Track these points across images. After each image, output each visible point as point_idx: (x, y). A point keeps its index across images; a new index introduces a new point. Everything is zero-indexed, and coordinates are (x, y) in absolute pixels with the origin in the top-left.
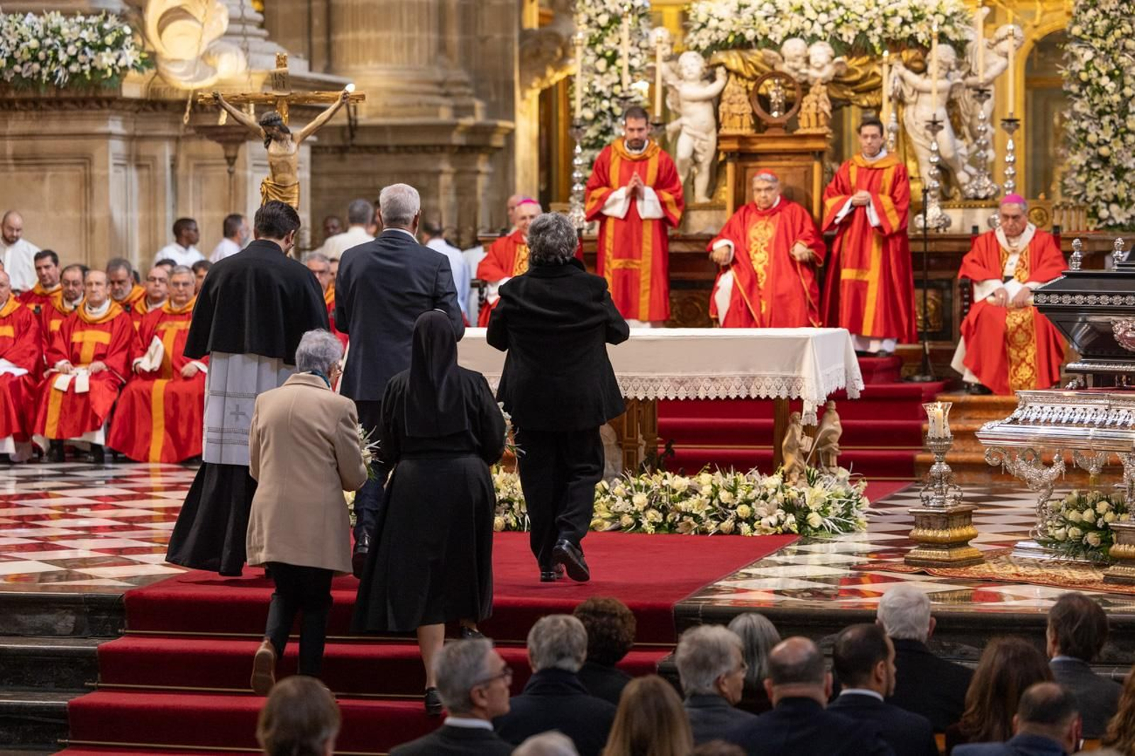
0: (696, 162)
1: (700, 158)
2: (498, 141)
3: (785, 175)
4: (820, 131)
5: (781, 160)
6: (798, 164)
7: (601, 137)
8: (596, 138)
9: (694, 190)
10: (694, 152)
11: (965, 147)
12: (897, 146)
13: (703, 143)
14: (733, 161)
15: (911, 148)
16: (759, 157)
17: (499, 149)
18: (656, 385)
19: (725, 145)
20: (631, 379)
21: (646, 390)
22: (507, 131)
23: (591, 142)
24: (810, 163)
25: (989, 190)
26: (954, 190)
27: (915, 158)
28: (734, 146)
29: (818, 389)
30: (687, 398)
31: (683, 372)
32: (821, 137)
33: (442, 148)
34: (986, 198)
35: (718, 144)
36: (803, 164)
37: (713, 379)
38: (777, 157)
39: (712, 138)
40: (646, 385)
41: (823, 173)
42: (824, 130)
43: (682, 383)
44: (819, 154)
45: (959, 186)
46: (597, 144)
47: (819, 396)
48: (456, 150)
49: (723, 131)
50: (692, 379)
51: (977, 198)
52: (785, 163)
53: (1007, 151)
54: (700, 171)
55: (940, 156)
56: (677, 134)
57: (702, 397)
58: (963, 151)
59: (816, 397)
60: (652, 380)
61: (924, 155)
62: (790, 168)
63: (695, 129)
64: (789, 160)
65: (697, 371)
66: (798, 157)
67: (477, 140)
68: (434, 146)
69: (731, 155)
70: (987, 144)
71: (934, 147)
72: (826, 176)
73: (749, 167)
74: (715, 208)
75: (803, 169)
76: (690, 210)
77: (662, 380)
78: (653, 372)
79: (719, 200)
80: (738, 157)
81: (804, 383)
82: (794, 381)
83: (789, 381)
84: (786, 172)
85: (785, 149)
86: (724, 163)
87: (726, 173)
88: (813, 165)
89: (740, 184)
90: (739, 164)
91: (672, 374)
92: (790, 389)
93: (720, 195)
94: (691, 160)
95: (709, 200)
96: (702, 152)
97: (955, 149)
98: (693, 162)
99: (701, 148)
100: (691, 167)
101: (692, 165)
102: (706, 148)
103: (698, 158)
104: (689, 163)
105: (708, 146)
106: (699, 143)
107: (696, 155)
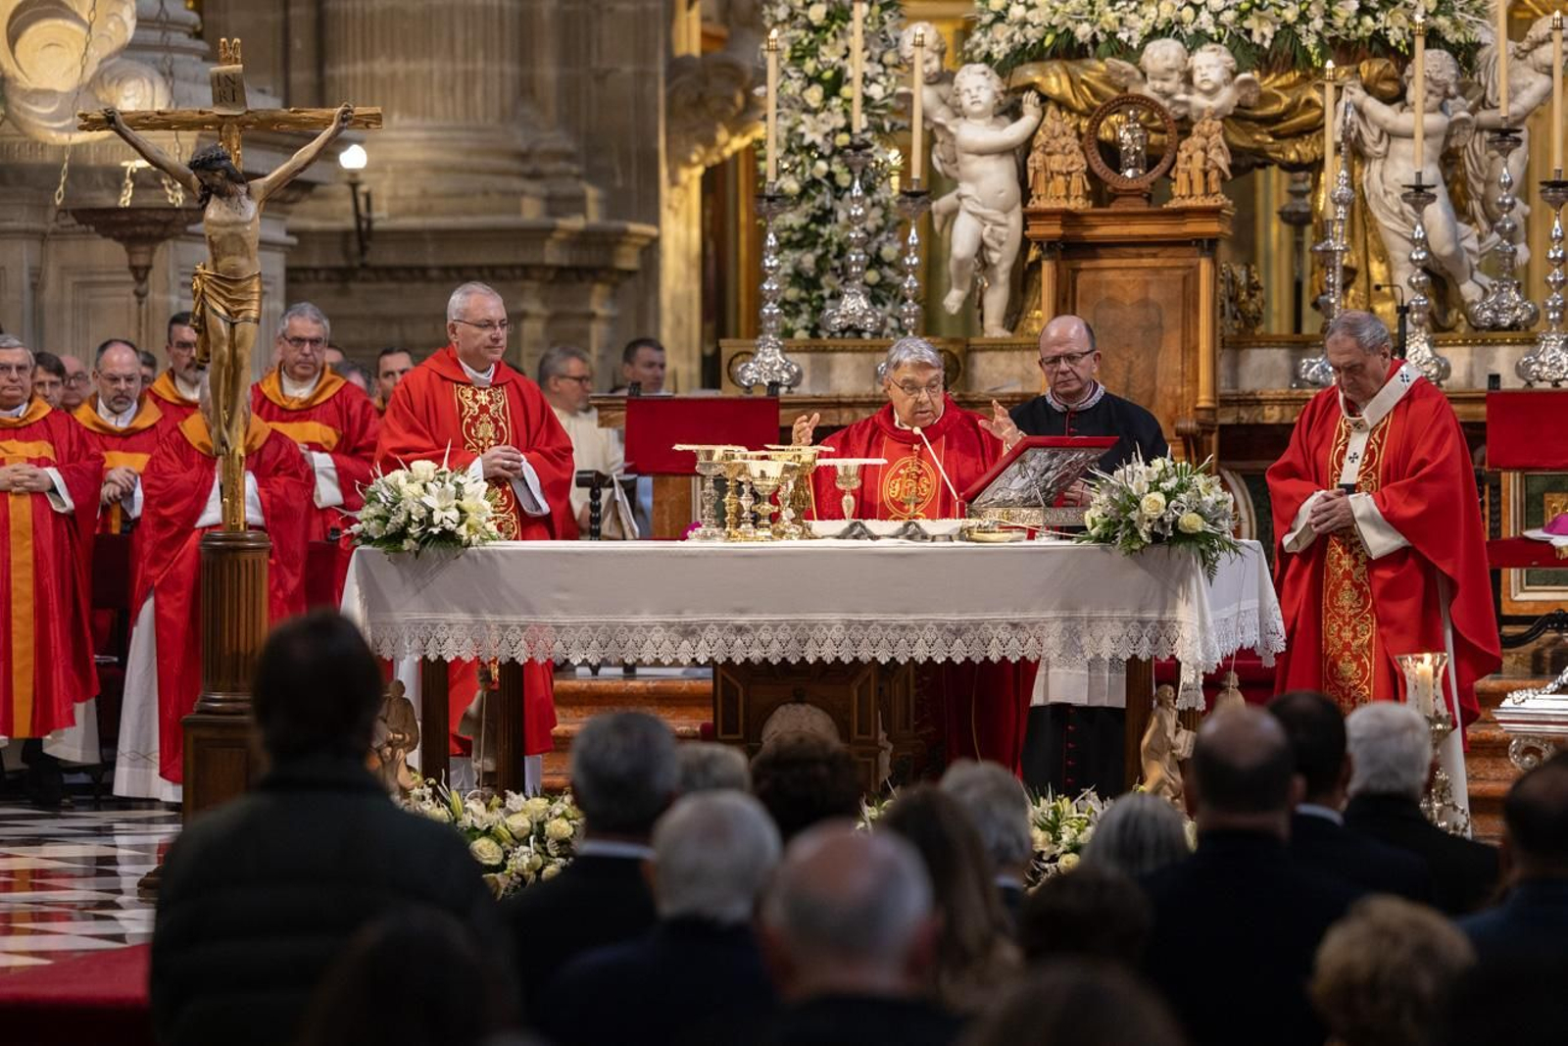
0: (986, 267)
1: (995, 257)
2: (628, 260)
3: (1147, 283)
4: (1210, 202)
5: (1140, 256)
6: (1171, 262)
7: (813, 226)
8: (804, 228)
9: (982, 318)
10: (983, 246)
11: (1475, 237)
12: (1352, 236)
13: (999, 229)
14: (1051, 258)
15: (1377, 237)
16: (1101, 251)
17: (630, 273)
18: (912, 636)
19: (1038, 230)
20: (867, 625)
21: (894, 645)
22: (645, 242)
23: (796, 237)
24: (1193, 261)
25: (1518, 312)
26: (1454, 314)
27: (1384, 257)
28: (1054, 230)
29: (1205, 643)
30: (968, 659)
31: (961, 612)
32: (1213, 213)
33: (526, 271)
34: (1514, 326)
35: (1025, 227)
36: (1180, 263)
37: (1015, 626)
38: (1133, 251)
39: (1015, 220)
40: (893, 636)
41: (1216, 281)
42: (1219, 200)
43: (958, 632)
44: (1208, 245)
45: (1464, 306)
46: (804, 239)
47: (1208, 655)
48: (551, 275)
49: (1035, 204)
50: (977, 625)
51: (1495, 327)
52: (1146, 262)
53: (1552, 240)
54: (992, 280)
55: (1430, 252)
56: (952, 215)
57: (995, 657)
58: (1471, 243)
59: (1200, 657)
60: (903, 628)
61: (1400, 250)
62: (1156, 270)
63: (984, 206)
64: (1155, 256)
65: (986, 610)
66: (1171, 251)
67: (590, 257)
68: (511, 267)
69: (1049, 246)
70: (1514, 228)
71: (1419, 233)
72: (1222, 288)
73: (1081, 270)
74: (1020, 347)
75: (1180, 272)
76: (975, 350)
77: (921, 627)
78: (906, 612)
79: (1029, 334)
80: (1063, 251)
81: (1181, 632)
82: (1163, 628)
83: (1154, 628)
84: (1148, 278)
85: (1146, 236)
86: (1037, 264)
87: (1040, 285)
88: (1199, 264)
89: (1065, 301)
90: (1063, 265)
91: (940, 617)
92: (1155, 641)
93: (1030, 325)
94: (976, 261)
95: (1008, 334)
96: (996, 246)
97: (1457, 239)
98: (979, 265)
99: (994, 239)
100: (976, 274)
101: (979, 270)
102: (1004, 239)
103: (989, 258)
104: (972, 267)
105: (1008, 235)
106: (992, 230)
107: (985, 252)
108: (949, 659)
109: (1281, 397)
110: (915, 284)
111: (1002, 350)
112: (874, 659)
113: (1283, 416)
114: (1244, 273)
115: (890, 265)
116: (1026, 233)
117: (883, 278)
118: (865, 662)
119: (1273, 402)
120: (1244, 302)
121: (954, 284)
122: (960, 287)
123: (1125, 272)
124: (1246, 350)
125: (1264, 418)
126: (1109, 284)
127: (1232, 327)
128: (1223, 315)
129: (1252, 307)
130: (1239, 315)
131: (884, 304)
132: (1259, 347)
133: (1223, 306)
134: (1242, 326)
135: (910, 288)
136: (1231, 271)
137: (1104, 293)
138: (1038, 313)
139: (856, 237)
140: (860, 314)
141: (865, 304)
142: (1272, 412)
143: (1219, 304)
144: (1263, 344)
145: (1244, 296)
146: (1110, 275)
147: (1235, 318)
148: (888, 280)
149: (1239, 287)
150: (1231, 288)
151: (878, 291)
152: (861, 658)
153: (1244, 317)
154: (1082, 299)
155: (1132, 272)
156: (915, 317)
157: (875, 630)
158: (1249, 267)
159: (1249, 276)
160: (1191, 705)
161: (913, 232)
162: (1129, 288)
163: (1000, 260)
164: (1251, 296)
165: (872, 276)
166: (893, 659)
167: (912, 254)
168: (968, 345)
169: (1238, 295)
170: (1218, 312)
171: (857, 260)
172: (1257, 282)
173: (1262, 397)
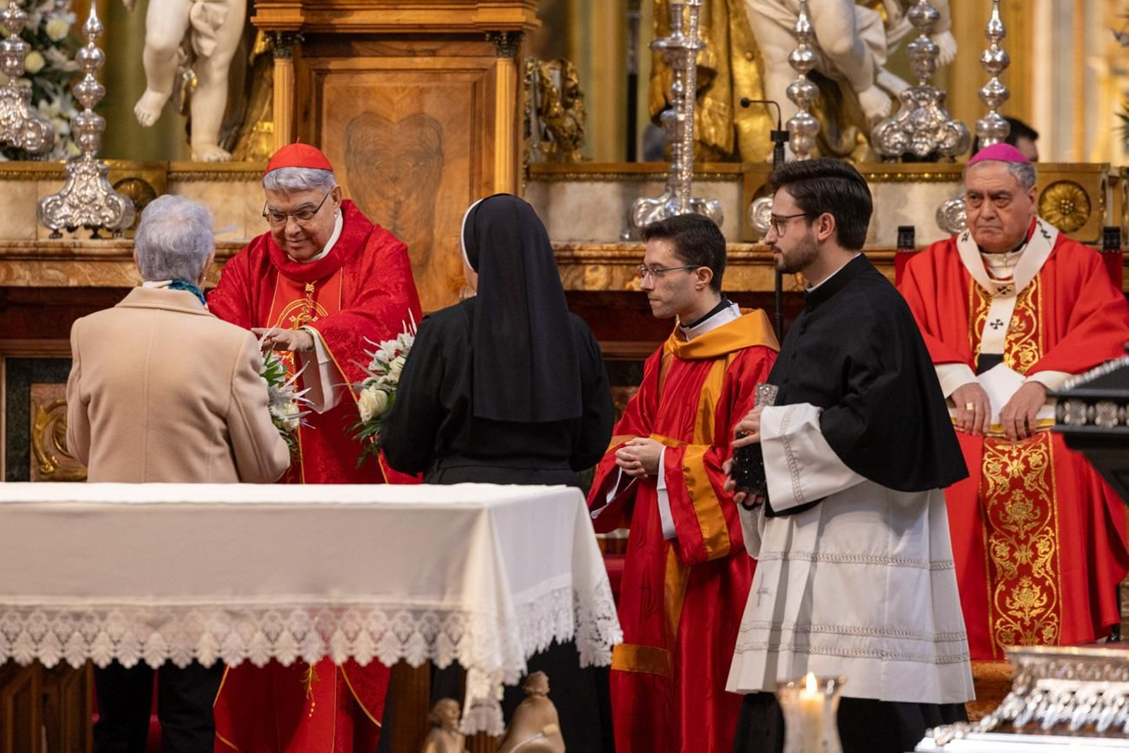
0: (194, 58)
1: (207, 46)
3: (422, 91)
5: (412, 54)
6: (455, 63)
9: (189, 129)
10: (190, 31)
11: (881, 26)
12: (709, 23)
14: (289, 56)
15: (744, 25)
16: (357, 46)
18: (89, 628)
19: (268, 15)
20: (26, 612)
21: (63, 641)
24: (487, 62)
25: (941, 135)
26: (851, 134)
27: (754, 53)
29: (505, 640)
31: (160, 594)
34: (933, 156)
36: (468, 63)
37: (235, 614)
38: (403, 46)
40: (63, 628)
41: (518, 88)
43: (155, 622)
44: (508, 40)
45: (865, 125)
47: (507, 658)
50: (182, 613)
51: (909, 156)
52: (421, 62)
53: (989, 36)
54: (204, 79)
55: (817, 48)
57: (206, 659)
58: (876, 35)
59: (498, 662)
60: (77, 616)
61: (776, 45)
62: (434, 73)
64: (433, 53)
65: (195, 592)
66: (455, 47)
69: (284, 39)
71: (803, 24)
72: (527, 95)
73: (329, 71)
74: (242, 176)
75: (467, 77)
76: (178, 180)
77: (103, 616)
78: (82, 594)
79: (254, 156)
80: (303, 44)
81: (467, 626)
82: (442, 620)
83: (430, 620)
84: (424, 85)
85: (421, 26)
86: (266, 60)
87: (272, 85)
88: (495, 65)
89: (306, 114)
90: (303, 64)
91: (130, 601)
92: (431, 641)
93: (257, 142)
94: (181, 51)
95: (226, 155)
96: (210, 31)
97: (856, 30)
98: (186, 58)
99: (206, 21)
100: (181, 68)
101: (185, 65)
102: (221, 21)
103: (199, 47)
104: (175, 60)
105: (226, 15)
106: (204, 9)
107: (193, 39)
108: (142, 661)
109: (609, 254)
110: (96, 87)
111: (215, 179)
112: (36, 660)
113: (611, 280)
114: (557, 73)
115: (59, 45)
116: (253, 19)
117: (48, 63)
118: (24, 664)
119: (597, 260)
120: (557, 116)
121: (150, 82)
122: (158, 89)
123: (390, 75)
124: (559, 185)
125: (584, 283)
126: (368, 92)
127: (539, 153)
128: (528, 134)
129: (569, 123)
130: (550, 134)
131: (50, 101)
132: (578, 180)
133: (528, 122)
134: (554, 150)
135: (88, 93)
136: (540, 72)
137: (361, 105)
138: (267, 126)
139: (12, 18)
140: (17, 125)
141: (24, 112)
142: (596, 274)
143: (522, 118)
144: (582, 176)
145: (557, 108)
146: (371, 80)
147: (545, 138)
148: (56, 66)
149: (551, 94)
150: (539, 96)
151: (41, 82)
152: (17, 659)
153: (558, 138)
154: (330, 114)
155: (400, 75)
156: (95, 132)
157: (38, 619)
158: (564, 64)
159: (565, 78)
160: (483, 728)
161: (93, 13)
162: (396, 98)
163: (215, 51)
164: (567, 105)
165: (34, 62)
166: (63, 661)
167: (91, 44)
168: (169, 173)
169: (549, 107)
170: (521, 128)
171: (13, 50)
172: (576, 86)
173: (582, 254)
